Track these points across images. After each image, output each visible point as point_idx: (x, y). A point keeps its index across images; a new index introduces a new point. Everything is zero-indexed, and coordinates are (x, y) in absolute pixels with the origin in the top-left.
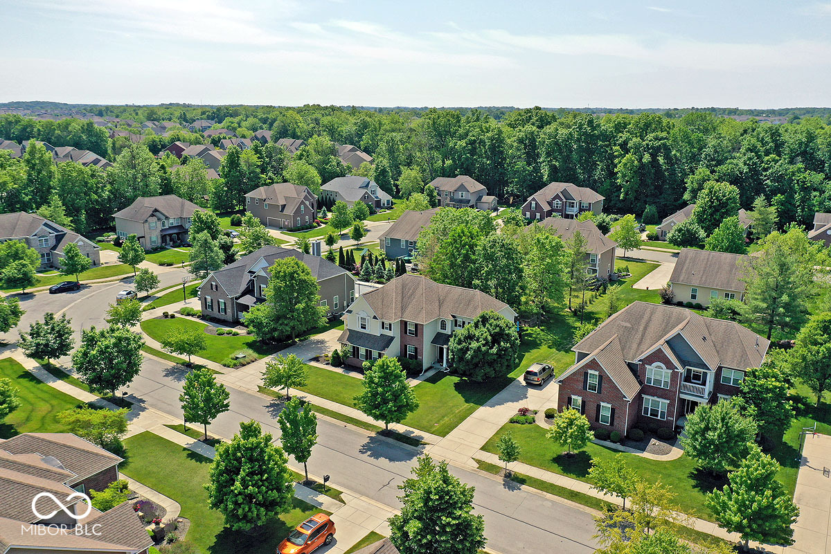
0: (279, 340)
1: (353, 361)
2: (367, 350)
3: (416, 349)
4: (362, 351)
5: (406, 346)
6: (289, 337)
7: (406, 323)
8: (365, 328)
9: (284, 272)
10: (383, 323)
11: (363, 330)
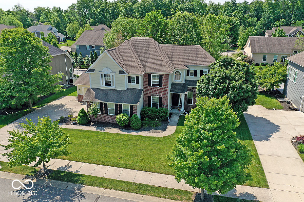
0: (16, 109)
1: (102, 117)
2: (116, 105)
3: (161, 98)
4: (111, 106)
5: (149, 98)
6: (26, 106)
7: (149, 75)
8: (110, 85)
9: (14, 39)
10: (129, 78)
11: (108, 87)
